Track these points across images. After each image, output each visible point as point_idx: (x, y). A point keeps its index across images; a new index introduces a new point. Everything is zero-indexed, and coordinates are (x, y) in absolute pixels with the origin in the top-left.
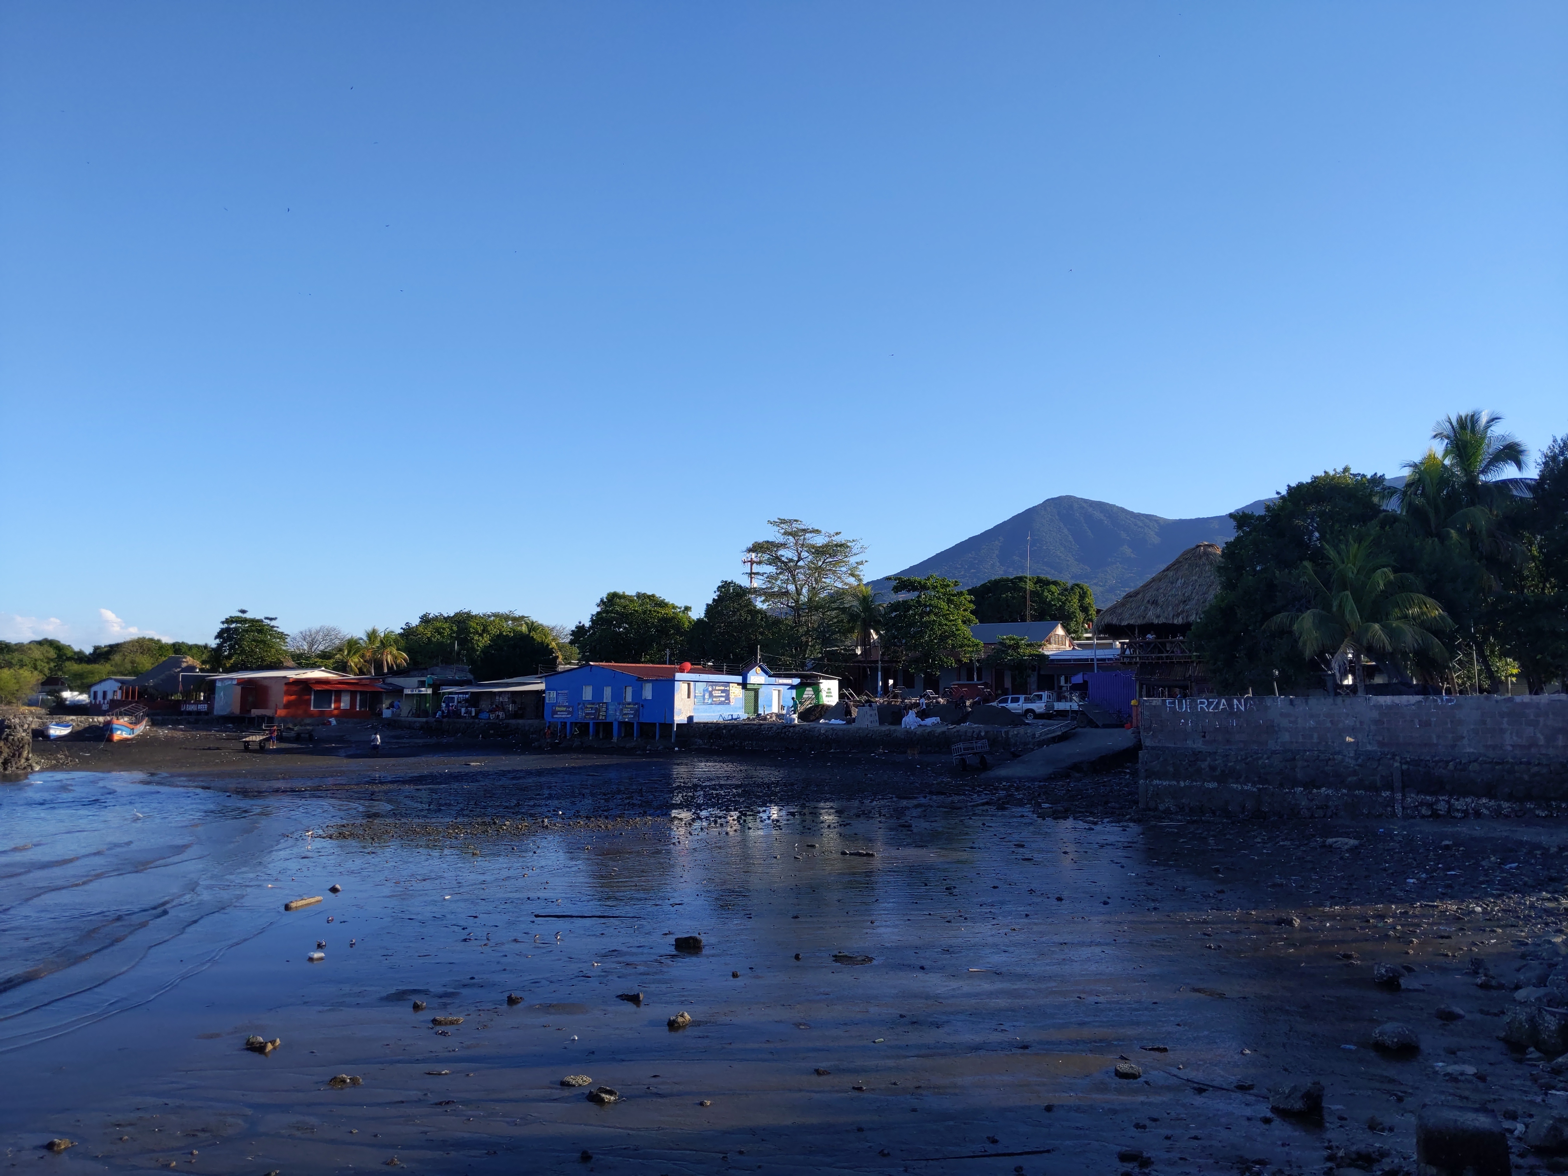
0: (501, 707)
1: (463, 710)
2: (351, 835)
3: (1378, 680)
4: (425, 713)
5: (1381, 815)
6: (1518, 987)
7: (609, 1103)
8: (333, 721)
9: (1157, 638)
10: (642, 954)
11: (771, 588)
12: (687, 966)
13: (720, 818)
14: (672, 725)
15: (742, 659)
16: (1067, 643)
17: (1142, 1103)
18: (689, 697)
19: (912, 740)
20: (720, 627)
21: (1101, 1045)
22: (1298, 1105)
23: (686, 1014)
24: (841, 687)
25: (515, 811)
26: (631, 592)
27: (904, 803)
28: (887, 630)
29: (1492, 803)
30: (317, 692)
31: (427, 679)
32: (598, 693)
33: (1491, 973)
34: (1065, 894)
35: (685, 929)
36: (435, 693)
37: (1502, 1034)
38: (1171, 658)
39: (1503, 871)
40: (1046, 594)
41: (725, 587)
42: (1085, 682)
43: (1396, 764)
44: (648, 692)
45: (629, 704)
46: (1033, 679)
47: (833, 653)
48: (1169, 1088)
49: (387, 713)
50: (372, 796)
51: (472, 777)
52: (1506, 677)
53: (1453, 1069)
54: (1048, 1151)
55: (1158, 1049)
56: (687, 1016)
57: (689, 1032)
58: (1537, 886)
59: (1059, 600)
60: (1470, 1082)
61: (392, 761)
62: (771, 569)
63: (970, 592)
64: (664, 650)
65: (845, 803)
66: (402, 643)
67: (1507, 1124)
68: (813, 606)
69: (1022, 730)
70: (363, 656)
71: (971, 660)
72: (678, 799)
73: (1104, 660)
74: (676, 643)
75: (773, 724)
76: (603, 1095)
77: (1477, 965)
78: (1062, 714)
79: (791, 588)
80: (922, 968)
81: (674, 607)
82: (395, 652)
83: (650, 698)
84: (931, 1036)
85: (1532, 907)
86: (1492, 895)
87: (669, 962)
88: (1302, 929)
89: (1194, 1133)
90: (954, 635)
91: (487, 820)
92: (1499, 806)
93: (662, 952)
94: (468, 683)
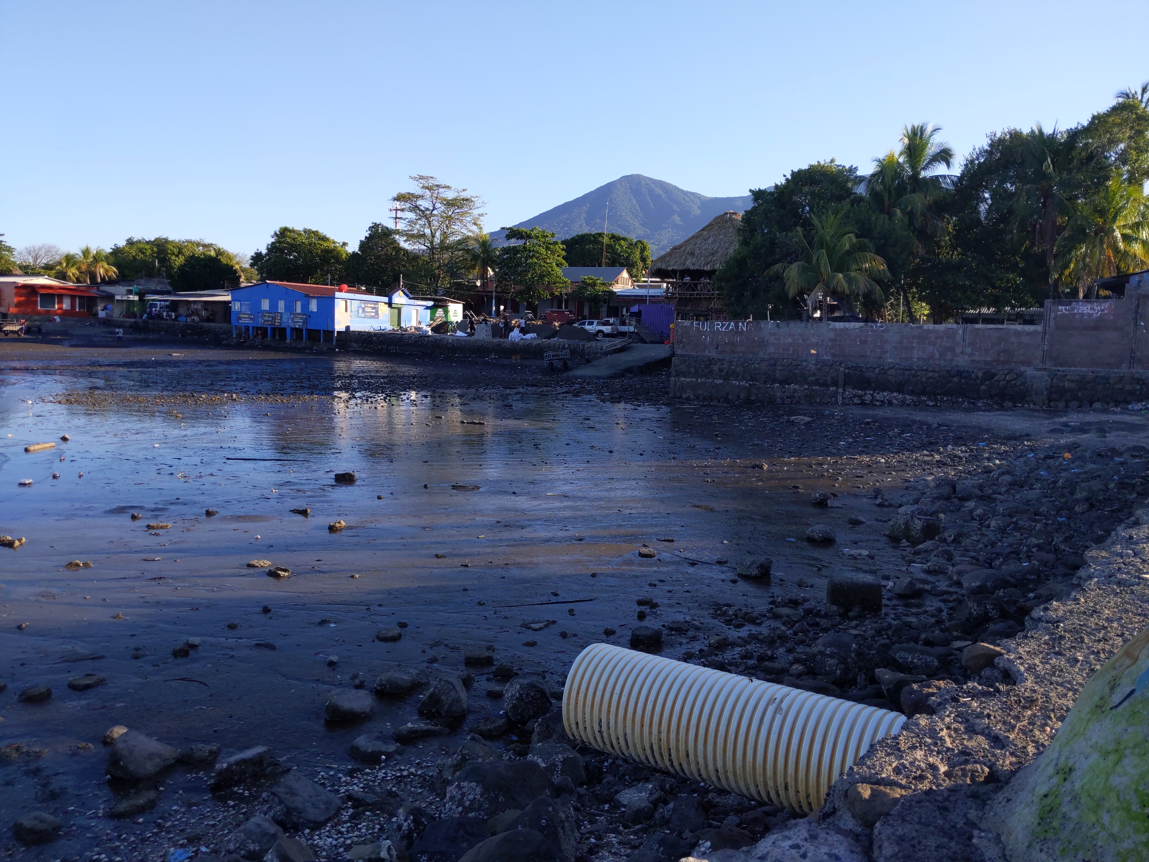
0: (196, 313)
1: (165, 314)
2: (76, 401)
3: (837, 314)
4: (134, 315)
5: (828, 403)
6: (900, 506)
7: (284, 577)
8: (58, 319)
9: (691, 280)
10: (309, 484)
11: (411, 230)
12: (343, 493)
13: (371, 397)
14: (333, 332)
15: (388, 285)
16: (630, 283)
17: (655, 571)
18: (346, 311)
19: (516, 349)
20: (371, 259)
21: (631, 538)
22: (755, 572)
23: (342, 522)
24: (465, 309)
25: (210, 388)
26: (299, 227)
27: (508, 391)
28: (500, 269)
29: (900, 396)
30: (42, 295)
31: (134, 288)
32: (274, 305)
33: (885, 498)
34: (615, 449)
35: (342, 468)
36: (141, 300)
37: (887, 533)
38: (700, 294)
39: (901, 438)
40: (617, 247)
41: (375, 227)
42: (640, 311)
43: (842, 369)
44: (313, 306)
45: (299, 314)
46: (604, 310)
47: (459, 284)
48: (673, 563)
49: (102, 314)
50: (90, 375)
51: (175, 364)
52: (920, 316)
53: (855, 552)
54: (591, 600)
55: (668, 541)
56: (343, 523)
57: (344, 533)
58: (922, 447)
59: (626, 252)
60: (864, 559)
61: (108, 350)
62: (411, 216)
63: (563, 243)
64: (326, 275)
65: (465, 390)
66: (112, 259)
67: (883, 583)
68: (444, 247)
69: (593, 344)
70: (79, 269)
71: (561, 294)
72: (338, 384)
73: (654, 296)
74: (336, 269)
75: (413, 334)
76: (279, 572)
77: (877, 492)
78: (623, 334)
79: (427, 231)
80: (514, 493)
81: (334, 242)
82: (106, 266)
83: (315, 310)
84: (517, 534)
85: (916, 460)
86: (892, 452)
87: (330, 489)
88: (769, 471)
89: (687, 588)
90: (549, 274)
91: (187, 394)
92: (905, 398)
93: (325, 483)
94: (169, 293)
